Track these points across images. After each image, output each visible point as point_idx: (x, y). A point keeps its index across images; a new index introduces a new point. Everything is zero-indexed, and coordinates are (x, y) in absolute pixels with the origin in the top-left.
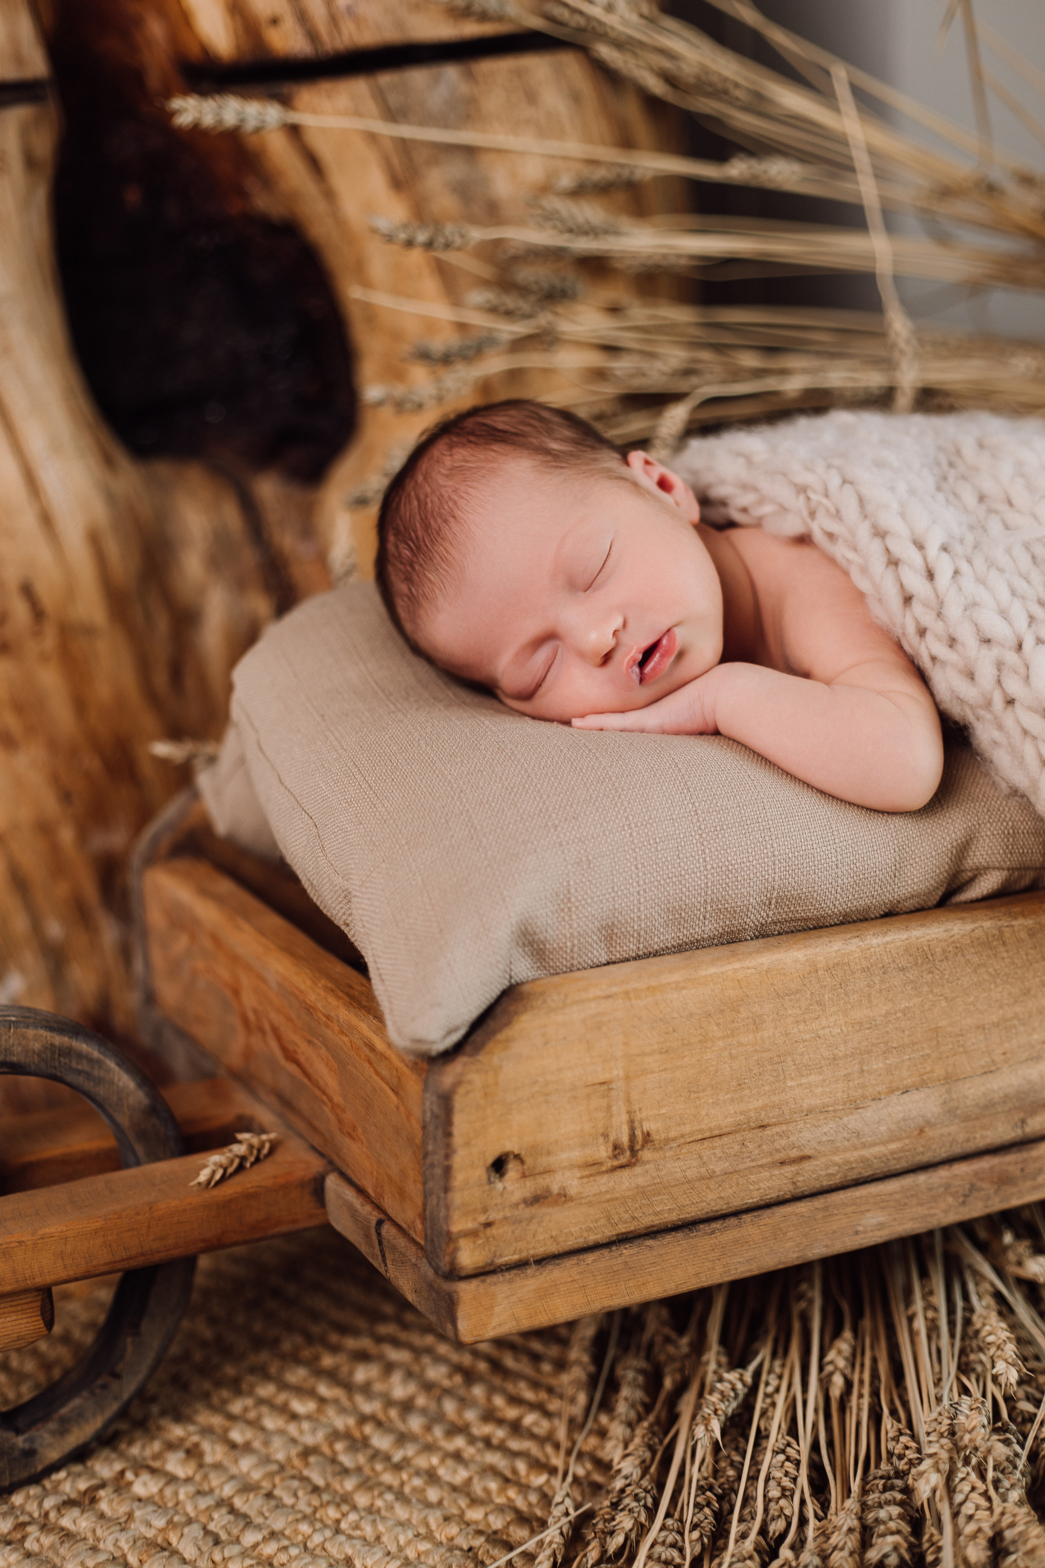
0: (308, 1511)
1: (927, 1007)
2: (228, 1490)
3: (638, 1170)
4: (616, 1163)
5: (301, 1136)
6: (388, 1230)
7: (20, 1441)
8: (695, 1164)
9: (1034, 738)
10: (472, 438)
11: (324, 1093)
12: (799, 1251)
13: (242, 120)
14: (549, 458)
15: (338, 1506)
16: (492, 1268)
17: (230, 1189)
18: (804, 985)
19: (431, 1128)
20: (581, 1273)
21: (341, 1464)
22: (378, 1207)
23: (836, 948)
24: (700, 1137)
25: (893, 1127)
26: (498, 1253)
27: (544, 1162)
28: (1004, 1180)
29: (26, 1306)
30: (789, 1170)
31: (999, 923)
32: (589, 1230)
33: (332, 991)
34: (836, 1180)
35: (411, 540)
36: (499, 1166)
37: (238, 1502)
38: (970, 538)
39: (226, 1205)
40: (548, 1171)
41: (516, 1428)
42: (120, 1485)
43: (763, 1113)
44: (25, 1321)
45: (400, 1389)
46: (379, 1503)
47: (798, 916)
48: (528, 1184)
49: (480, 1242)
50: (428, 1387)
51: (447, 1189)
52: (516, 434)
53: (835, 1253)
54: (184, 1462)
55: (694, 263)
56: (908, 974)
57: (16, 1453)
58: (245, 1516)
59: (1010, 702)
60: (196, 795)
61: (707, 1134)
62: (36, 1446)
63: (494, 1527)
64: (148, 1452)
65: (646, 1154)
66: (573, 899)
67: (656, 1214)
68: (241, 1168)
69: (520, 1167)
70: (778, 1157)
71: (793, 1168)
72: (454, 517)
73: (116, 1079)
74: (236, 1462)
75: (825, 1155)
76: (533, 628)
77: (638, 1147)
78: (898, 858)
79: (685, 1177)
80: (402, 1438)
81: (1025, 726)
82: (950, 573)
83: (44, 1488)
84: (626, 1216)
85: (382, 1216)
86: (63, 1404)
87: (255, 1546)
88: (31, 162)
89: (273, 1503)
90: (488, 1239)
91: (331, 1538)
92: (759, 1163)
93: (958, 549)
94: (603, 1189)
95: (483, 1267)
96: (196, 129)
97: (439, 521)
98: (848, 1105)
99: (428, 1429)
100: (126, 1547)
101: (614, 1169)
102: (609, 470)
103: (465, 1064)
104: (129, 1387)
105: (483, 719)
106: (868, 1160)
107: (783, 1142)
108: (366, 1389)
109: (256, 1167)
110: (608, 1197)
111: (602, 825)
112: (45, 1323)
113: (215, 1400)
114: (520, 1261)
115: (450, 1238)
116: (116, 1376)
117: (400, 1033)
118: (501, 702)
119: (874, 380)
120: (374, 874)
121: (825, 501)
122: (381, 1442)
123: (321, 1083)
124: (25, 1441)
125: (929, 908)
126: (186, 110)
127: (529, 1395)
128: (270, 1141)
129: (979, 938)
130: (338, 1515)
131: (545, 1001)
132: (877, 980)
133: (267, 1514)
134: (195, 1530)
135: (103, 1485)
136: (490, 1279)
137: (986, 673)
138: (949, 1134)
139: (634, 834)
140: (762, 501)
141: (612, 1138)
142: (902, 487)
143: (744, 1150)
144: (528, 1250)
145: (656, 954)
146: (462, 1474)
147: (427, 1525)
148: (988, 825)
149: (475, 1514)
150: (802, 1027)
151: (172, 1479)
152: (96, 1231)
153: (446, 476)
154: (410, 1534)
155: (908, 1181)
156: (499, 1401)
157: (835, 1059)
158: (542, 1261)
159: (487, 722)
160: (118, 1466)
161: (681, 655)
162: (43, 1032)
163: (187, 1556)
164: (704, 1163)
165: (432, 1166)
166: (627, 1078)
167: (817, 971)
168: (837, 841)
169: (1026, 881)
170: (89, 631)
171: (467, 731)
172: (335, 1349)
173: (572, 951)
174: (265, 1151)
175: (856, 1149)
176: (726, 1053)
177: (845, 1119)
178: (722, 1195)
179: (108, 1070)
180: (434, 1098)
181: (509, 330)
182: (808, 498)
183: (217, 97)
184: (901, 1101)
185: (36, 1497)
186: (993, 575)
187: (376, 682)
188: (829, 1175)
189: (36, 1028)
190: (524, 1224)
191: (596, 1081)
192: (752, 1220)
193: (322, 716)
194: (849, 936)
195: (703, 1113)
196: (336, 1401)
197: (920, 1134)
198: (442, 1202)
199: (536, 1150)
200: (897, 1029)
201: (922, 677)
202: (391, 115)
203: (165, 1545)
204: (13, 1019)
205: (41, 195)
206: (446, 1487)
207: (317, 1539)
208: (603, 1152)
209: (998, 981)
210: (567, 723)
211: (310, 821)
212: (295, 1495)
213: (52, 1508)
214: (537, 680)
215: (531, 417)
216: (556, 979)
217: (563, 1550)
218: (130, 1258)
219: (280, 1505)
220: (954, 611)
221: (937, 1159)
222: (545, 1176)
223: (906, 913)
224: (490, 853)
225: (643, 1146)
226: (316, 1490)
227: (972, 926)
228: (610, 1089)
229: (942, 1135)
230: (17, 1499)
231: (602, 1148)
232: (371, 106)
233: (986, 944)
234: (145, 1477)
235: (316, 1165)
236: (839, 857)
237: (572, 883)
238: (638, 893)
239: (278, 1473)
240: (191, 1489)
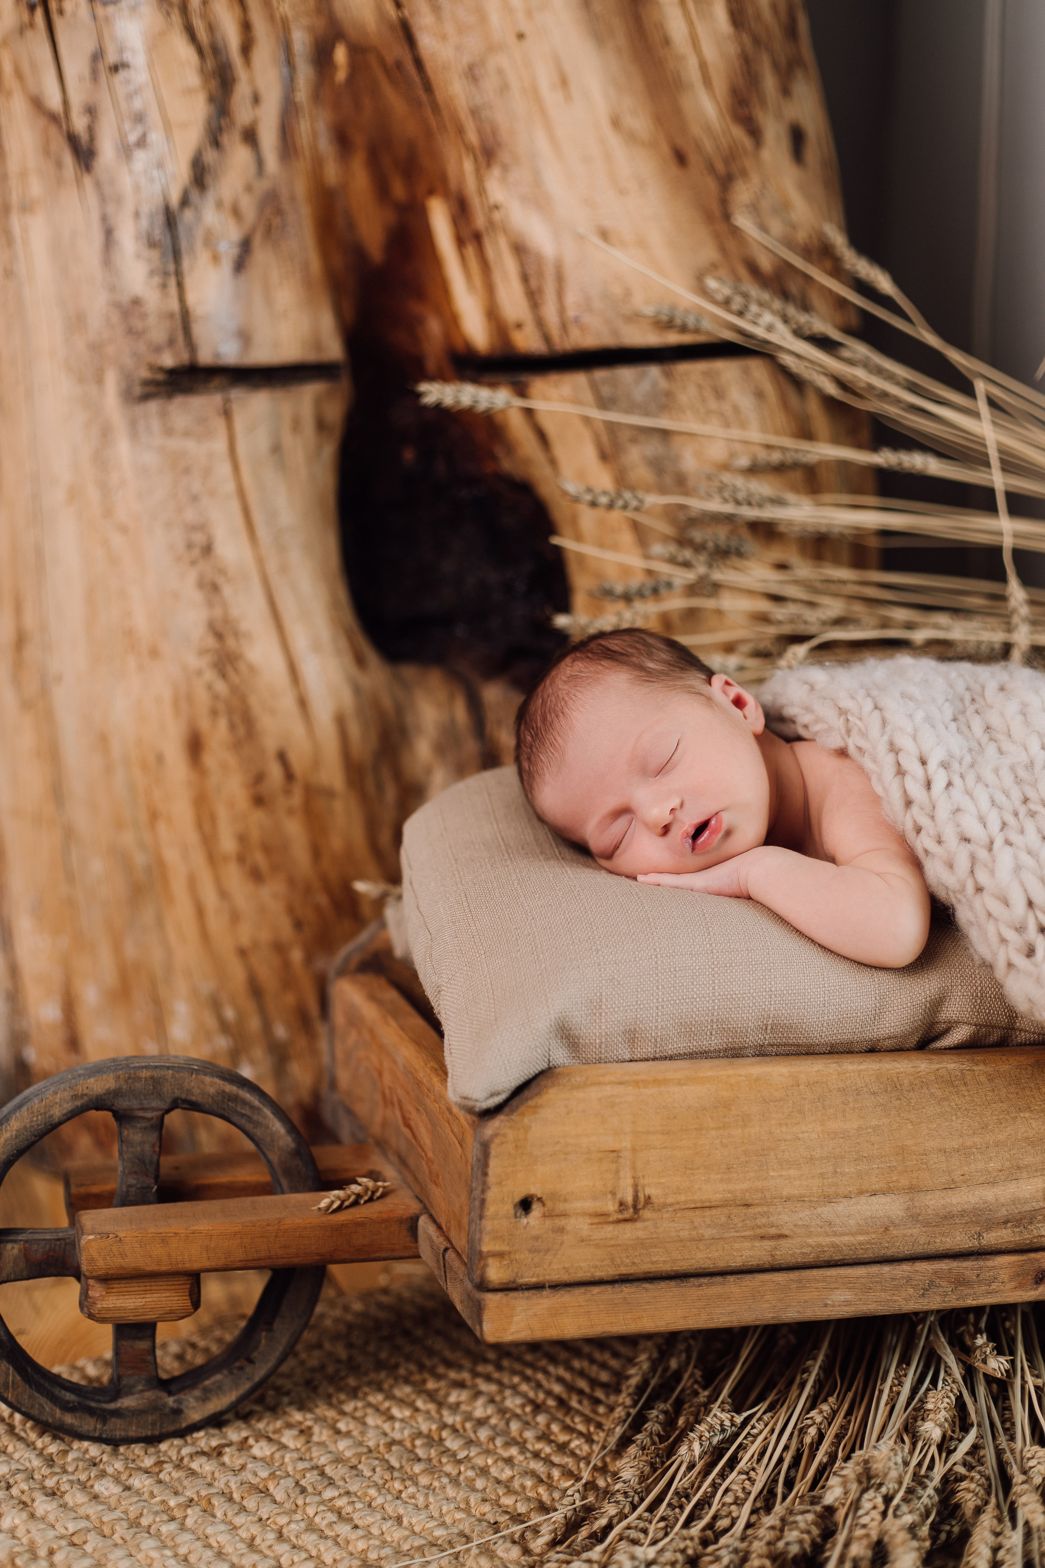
0: (381, 1482)
1: (894, 1127)
2: (323, 1460)
3: (639, 1225)
4: (620, 1216)
5: (410, 1187)
6: (450, 1255)
7: (170, 1401)
8: (687, 1227)
9: (996, 920)
10: (590, 655)
11: (423, 1151)
12: (774, 1312)
13: (476, 402)
14: (643, 674)
15: (403, 1480)
16: (514, 1285)
17: (342, 1217)
18: (787, 1095)
19: (475, 1169)
20: (587, 1301)
21: (416, 1454)
22: (448, 1239)
23: (816, 1069)
24: (693, 1206)
25: (862, 1222)
26: (520, 1274)
27: (561, 1207)
28: (960, 1282)
29: (177, 1287)
30: (768, 1244)
31: (962, 1067)
32: (596, 1267)
33: (436, 1070)
34: (810, 1259)
35: (533, 729)
36: (526, 1205)
37: (328, 1470)
38: (968, 759)
39: (338, 1229)
40: (564, 1215)
41: (562, 1448)
42: (243, 1446)
43: (748, 1194)
44: (176, 1298)
45: (480, 1410)
46: (436, 1484)
47: (791, 1041)
48: (547, 1222)
49: (505, 1262)
50: (502, 1411)
51: (481, 1217)
52: (622, 654)
53: (806, 1319)
54: (296, 1438)
55: (855, 532)
56: (878, 1098)
57: (167, 1410)
58: (330, 1478)
59: (979, 889)
60: (383, 925)
61: (699, 1205)
62: (182, 1407)
63: (519, 1511)
64: (271, 1428)
65: (646, 1214)
66: (604, 1007)
67: (653, 1263)
68: (356, 1203)
69: (542, 1209)
70: (759, 1231)
71: (772, 1243)
72: (563, 713)
73: (271, 1124)
74: (336, 1442)
75: (800, 1237)
76: (612, 802)
77: (640, 1206)
78: (878, 1005)
79: (679, 1236)
80: (469, 1443)
81: (989, 908)
82: (944, 784)
83: (186, 1441)
84: (627, 1261)
85: (448, 1245)
86: (207, 1378)
87: (331, 1500)
88: (321, 425)
89: (354, 1472)
90: (511, 1261)
91: (391, 1501)
92: (743, 1234)
93: (955, 766)
94: (609, 1236)
95: (507, 1284)
96: (438, 408)
97: (553, 715)
98: (822, 1199)
99: (492, 1439)
100: (233, 1486)
101: (619, 1221)
102: (691, 687)
103: (502, 1121)
104: (260, 1372)
105: (568, 869)
106: (838, 1246)
107: (764, 1220)
108: (455, 1408)
109: (368, 1204)
110: (613, 1242)
111: (634, 953)
112: (192, 1302)
113: (334, 1401)
114: (537, 1283)
115: (482, 1256)
116: (251, 1361)
117: (455, 1091)
118: (595, 861)
119: (996, 637)
120: (458, 975)
121: (858, 722)
122: (453, 1443)
123: (422, 1142)
124: (175, 1401)
125: (908, 1050)
126: (430, 392)
127: (581, 1427)
128: (384, 1187)
129: (943, 1077)
130: (401, 1488)
131: (569, 1080)
132: (851, 1099)
133: (348, 1480)
134: (289, 1483)
135: (230, 1445)
136: (512, 1294)
137: (963, 864)
138: (912, 1235)
139: (659, 962)
140: (817, 721)
141: (619, 1196)
142: (920, 715)
143: (730, 1222)
144: (545, 1275)
145: (671, 1058)
146: (508, 1473)
147: (468, 1503)
148: (960, 987)
149: (507, 1501)
150: (784, 1129)
151: (284, 1447)
152: (235, 1234)
153: (565, 682)
154: (452, 1506)
155: (874, 1269)
156: (555, 1428)
157: (812, 1159)
158: (556, 1286)
159: (569, 871)
160: (244, 1434)
161: (728, 833)
162: (217, 1080)
163: (278, 1499)
164: (695, 1228)
165: (474, 1199)
166: (634, 1150)
167: (798, 1086)
168: (826, 985)
169: (995, 1037)
170: (330, 794)
171: (551, 876)
172: (439, 1377)
173: (600, 1047)
174: (378, 1194)
175: (828, 1235)
176: (718, 1141)
177: (819, 1210)
178: (710, 1256)
179: (265, 1117)
180: (478, 1146)
181: (682, 577)
182: (848, 720)
183: (458, 383)
184: (870, 1202)
185: (177, 1446)
186: (980, 787)
187: (502, 838)
188: (803, 1253)
189: (212, 1076)
190: (542, 1254)
191: (608, 1149)
192: (734, 1281)
193: (456, 860)
194: (830, 1061)
195: (697, 1187)
196: (428, 1412)
197: (885, 1231)
198: (478, 1227)
199: (554, 1196)
200: (867, 1142)
201: (917, 864)
202: (603, 403)
203: (264, 1490)
204: (196, 1067)
205: (329, 451)
206: (492, 1480)
207: (380, 1500)
208: (611, 1206)
209: (959, 1114)
210: (635, 879)
211: (429, 937)
212: (374, 1470)
213: (187, 1455)
214: (615, 842)
215: (638, 642)
216: (585, 1067)
217: (563, 1529)
218: (260, 1259)
219: (360, 1474)
220: (942, 813)
221: (901, 1255)
222: (562, 1218)
223: (886, 1051)
224: (543, 965)
225: (644, 1207)
226: (391, 1468)
227: (938, 1066)
228: (619, 1157)
229: (905, 1236)
230: (163, 1446)
231: (610, 1203)
232: (588, 396)
233: (949, 1082)
234: (263, 1443)
235: (414, 1207)
236: (827, 998)
237: (604, 994)
238: (657, 1008)
239: (365, 1454)
240: (295, 1455)
